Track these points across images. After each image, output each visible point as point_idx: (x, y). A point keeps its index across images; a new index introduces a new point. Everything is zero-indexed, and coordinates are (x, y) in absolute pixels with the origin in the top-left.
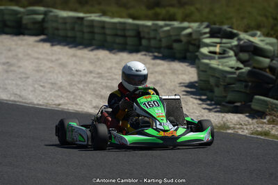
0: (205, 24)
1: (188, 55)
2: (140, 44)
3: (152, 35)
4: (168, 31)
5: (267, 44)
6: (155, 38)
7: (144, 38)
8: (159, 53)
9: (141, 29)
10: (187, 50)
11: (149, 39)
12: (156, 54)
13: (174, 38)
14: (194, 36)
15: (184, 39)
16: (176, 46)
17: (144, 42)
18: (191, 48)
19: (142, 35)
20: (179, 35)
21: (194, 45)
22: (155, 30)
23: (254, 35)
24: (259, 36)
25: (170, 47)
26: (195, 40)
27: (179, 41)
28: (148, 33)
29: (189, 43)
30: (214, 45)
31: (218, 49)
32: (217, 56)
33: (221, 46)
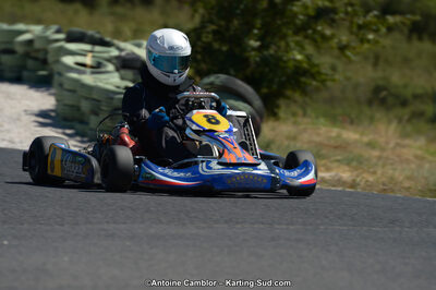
0: (54, 28)
1: (25, 74)
10: (23, 67)
13: (2, 46)
14: (37, 45)
15: (20, 49)
16: (5, 59)
18: (30, 63)
20: (11, 42)
21: (36, 59)
23: (139, 46)
26: (38, 51)
27: (11, 52)
29: (27, 55)
30: (83, 54)
31: (88, 60)
32: (89, 70)
33: (93, 57)
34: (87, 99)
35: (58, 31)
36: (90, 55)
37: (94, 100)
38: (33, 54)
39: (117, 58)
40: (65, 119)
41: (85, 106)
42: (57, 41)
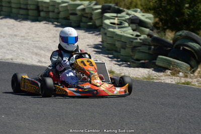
0: (94, 2)
1: (82, 24)
2: (39, 15)
3: (51, 9)
4: (66, 6)
5: (147, 18)
6: (53, 12)
7: (42, 11)
8: (58, 22)
9: (40, 5)
10: (81, 21)
11: (48, 12)
12: (56, 23)
13: (70, 12)
14: (87, 11)
15: (79, 13)
16: (72, 17)
17: (42, 14)
18: (84, 19)
19: (41, 8)
21: (86, 17)
22: (54, 6)
23: (136, 11)
24: (139, 12)
25: (67, 18)
26: (87, 13)
27: (75, 14)
28: (48, 8)
29: (82, 16)
30: (113, 18)
31: (116, 21)
32: (117, 26)
33: (118, 19)
34: (118, 41)
35: (96, 4)
36: (116, 18)
37: (123, 42)
38: (85, 15)
39: (128, 19)
40: (108, 50)
41: (118, 44)
42: (97, 9)
